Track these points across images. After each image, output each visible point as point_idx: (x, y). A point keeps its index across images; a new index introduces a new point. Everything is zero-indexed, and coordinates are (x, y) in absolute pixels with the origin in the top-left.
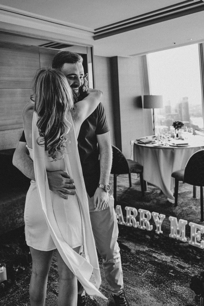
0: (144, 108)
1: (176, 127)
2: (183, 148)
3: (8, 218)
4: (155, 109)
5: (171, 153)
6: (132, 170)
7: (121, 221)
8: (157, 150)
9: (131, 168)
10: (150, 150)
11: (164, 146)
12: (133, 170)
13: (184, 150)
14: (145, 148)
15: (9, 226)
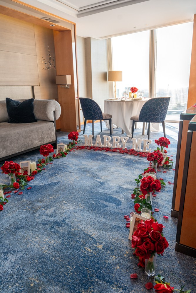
0: (108, 81)
1: (133, 91)
2: (138, 102)
3: (29, 139)
4: (116, 82)
5: (131, 104)
6: (104, 117)
7: (100, 144)
8: (122, 103)
9: (104, 116)
10: (117, 103)
11: (126, 100)
12: (106, 117)
13: (139, 103)
14: (113, 103)
15: (30, 145)
